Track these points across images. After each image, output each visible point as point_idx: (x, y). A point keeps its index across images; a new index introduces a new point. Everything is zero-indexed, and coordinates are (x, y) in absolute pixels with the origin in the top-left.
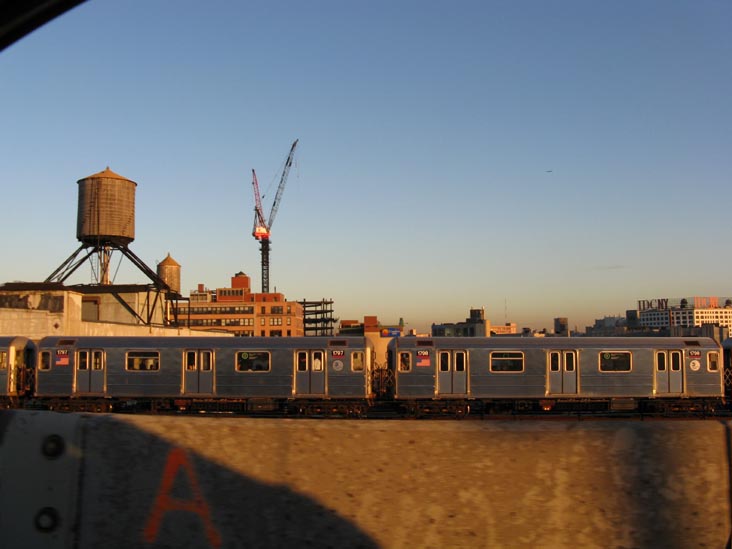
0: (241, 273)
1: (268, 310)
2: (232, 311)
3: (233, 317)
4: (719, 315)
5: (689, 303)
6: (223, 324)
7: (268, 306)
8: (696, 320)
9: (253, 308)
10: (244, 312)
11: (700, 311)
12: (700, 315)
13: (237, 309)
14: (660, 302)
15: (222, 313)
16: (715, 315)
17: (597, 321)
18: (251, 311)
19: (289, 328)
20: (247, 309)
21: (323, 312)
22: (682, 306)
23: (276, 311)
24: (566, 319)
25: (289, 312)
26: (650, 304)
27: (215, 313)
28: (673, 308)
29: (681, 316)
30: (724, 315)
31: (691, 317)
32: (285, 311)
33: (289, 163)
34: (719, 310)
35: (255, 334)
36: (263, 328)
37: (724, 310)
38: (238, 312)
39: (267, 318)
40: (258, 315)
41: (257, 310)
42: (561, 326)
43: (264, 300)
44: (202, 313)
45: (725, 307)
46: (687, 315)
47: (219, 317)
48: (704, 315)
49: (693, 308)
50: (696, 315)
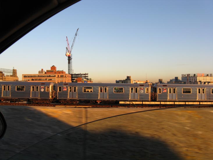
0: (54, 66)
1: (60, 76)
2: (50, 76)
3: (50, 78)
4: (204, 79)
5: (196, 75)
6: (47, 80)
7: (60, 75)
8: (197, 80)
9: (55, 75)
10: (53, 77)
11: (199, 77)
12: (199, 79)
13: (51, 76)
14: (188, 75)
15: (47, 77)
16: (203, 78)
17: (170, 80)
18: (55, 76)
19: (65, 81)
20: (54, 76)
21: (85, 77)
22: (194, 76)
23: (62, 76)
24: (162, 79)
25: (65, 77)
26: (185, 75)
27: (45, 77)
28: (192, 77)
29: (193, 79)
30: (206, 79)
31: (196, 79)
32: (64, 76)
33: (76, 35)
34: (204, 77)
35: (56, 83)
36: (58, 81)
37: (206, 77)
38: (51, 77)
39: (59, 78)
40: (57, 78)
41: (57, 76)
42: (160, 81)
43: (59, 73)
44: (41, 77)
45: (206, 76)
46: (195, 79)
47: (46, 78)
48: (200, 78)
49: (197, 76)
50: (197, 79)
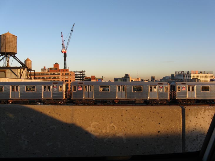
0: (56, 63)
1: (64, 74)
2: (54, 74)
3: (54, 76)
6: (51, 78)
7: (64, 73)
9: (60, 73)
10: (57, 75)
13: (55, 74)
15: (51, 75)
18: (59, 74)
19: (70, 79)
20: (58, 74)
21: (82, 74)
23: (67, 74)
25: (70, 74)
27: (49, 75)
32: (69, 74)
33: (72, 30)
35: (61, 81)
36: (63, 79)
38: (56, 75)
39: (64, 76)
40: (61, 76)
41: (61, 74)
43: (63, 71)
44: (45, 75)
47: (50, 76)
